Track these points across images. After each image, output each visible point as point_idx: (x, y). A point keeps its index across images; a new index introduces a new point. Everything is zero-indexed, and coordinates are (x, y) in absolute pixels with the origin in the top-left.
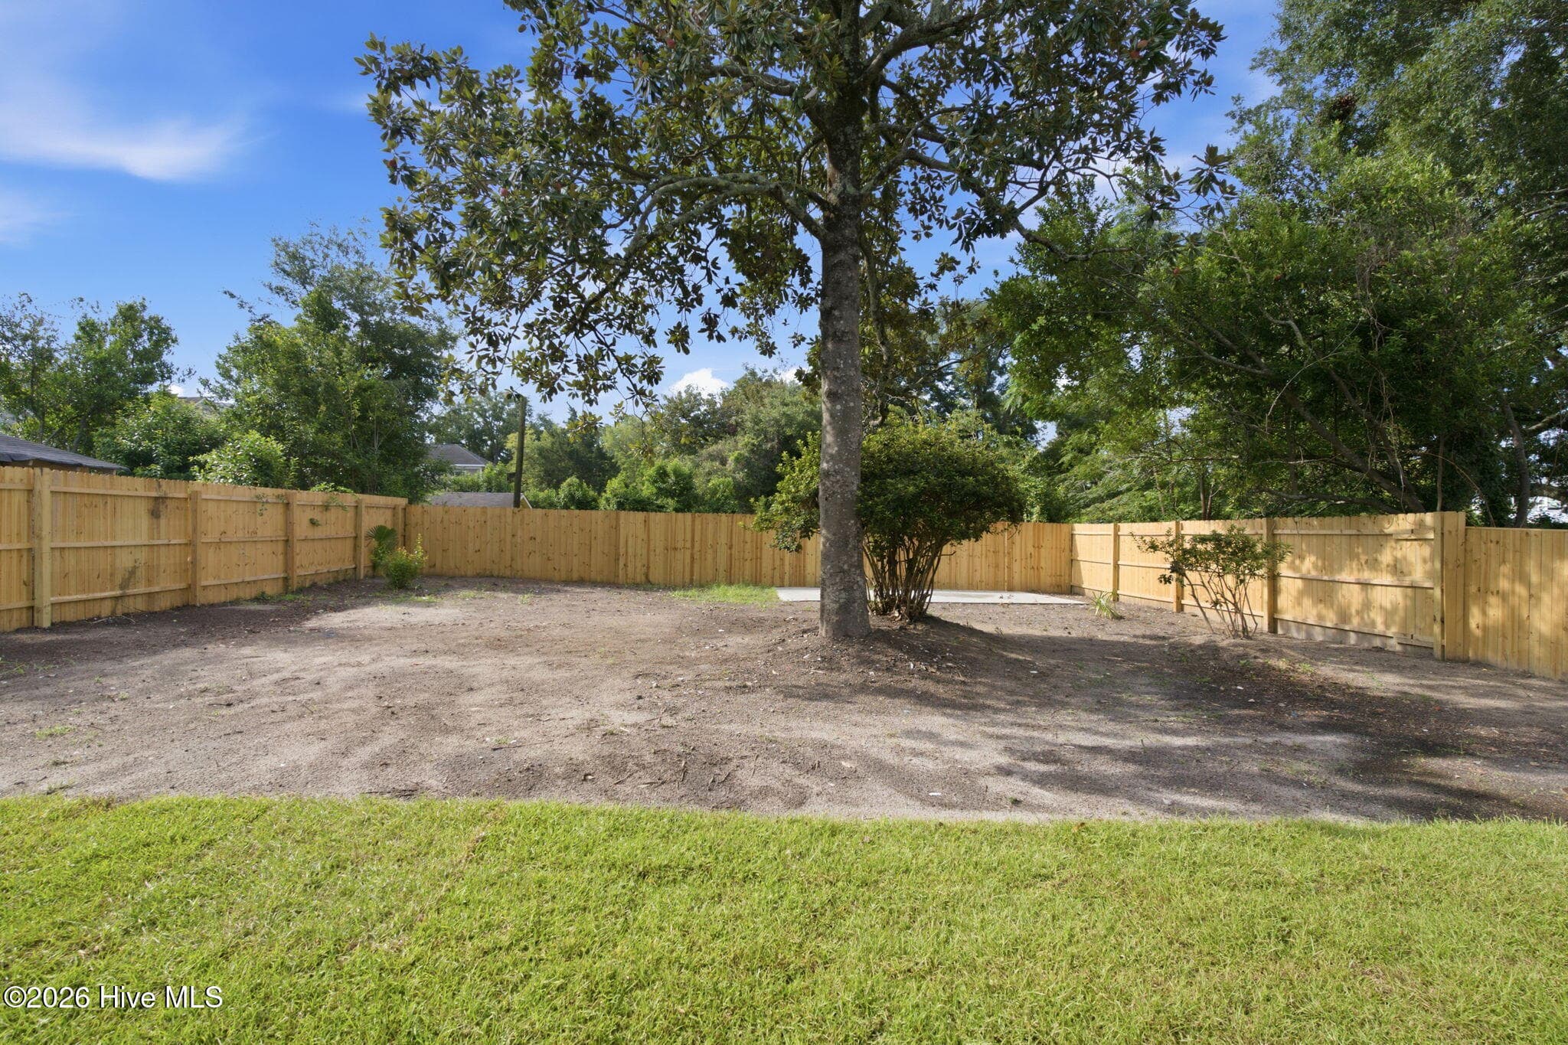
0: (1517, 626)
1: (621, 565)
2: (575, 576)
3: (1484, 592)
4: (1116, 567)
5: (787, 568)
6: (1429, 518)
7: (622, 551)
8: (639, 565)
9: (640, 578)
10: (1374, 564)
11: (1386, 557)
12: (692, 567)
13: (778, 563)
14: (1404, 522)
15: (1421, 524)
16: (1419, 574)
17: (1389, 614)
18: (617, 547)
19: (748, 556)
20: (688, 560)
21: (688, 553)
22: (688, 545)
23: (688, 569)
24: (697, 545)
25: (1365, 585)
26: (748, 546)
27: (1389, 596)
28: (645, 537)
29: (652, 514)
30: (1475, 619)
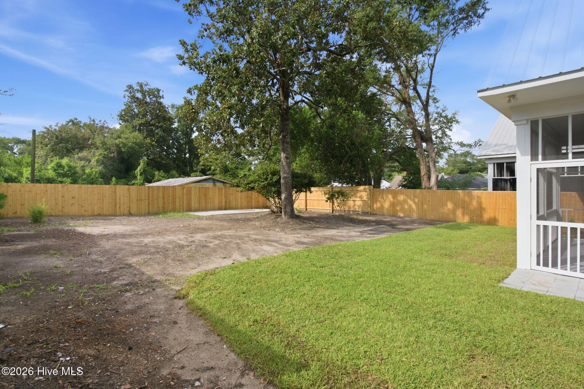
0: (382, 207)
1: (118, 207)
2: (96, 213)
3: (377, 201)
4: (306, 200)
5: (185, 205)
6: (367, 187)
7: (118, 201)
8: (126, 207)
9: (126, 212)
10: (356, 197)
11: (358, 195)
12: (149, 206)
13: (181, 204)
14: (362, 188)
15: (365, 188)
16: (365, 198)
17: (359, 207)
18: (115, 200)
19: (170, 202)
20: (147, 204)
21: (147, 201)
22: (147, 198)
23: (147, 208)
24: (150, 198)
25: (354, 201)
26: (171, 198)
27: (359, 203)
28: (128, 196)
29: (131, 186)
30: (375, 206)
